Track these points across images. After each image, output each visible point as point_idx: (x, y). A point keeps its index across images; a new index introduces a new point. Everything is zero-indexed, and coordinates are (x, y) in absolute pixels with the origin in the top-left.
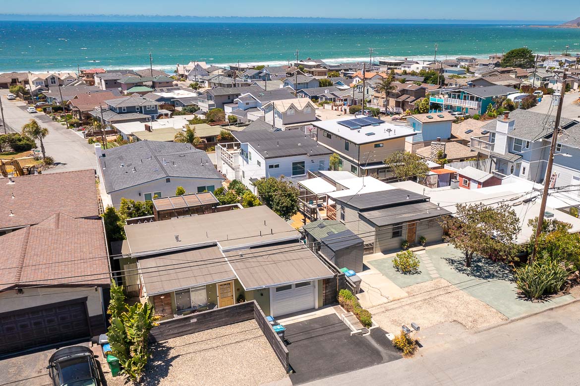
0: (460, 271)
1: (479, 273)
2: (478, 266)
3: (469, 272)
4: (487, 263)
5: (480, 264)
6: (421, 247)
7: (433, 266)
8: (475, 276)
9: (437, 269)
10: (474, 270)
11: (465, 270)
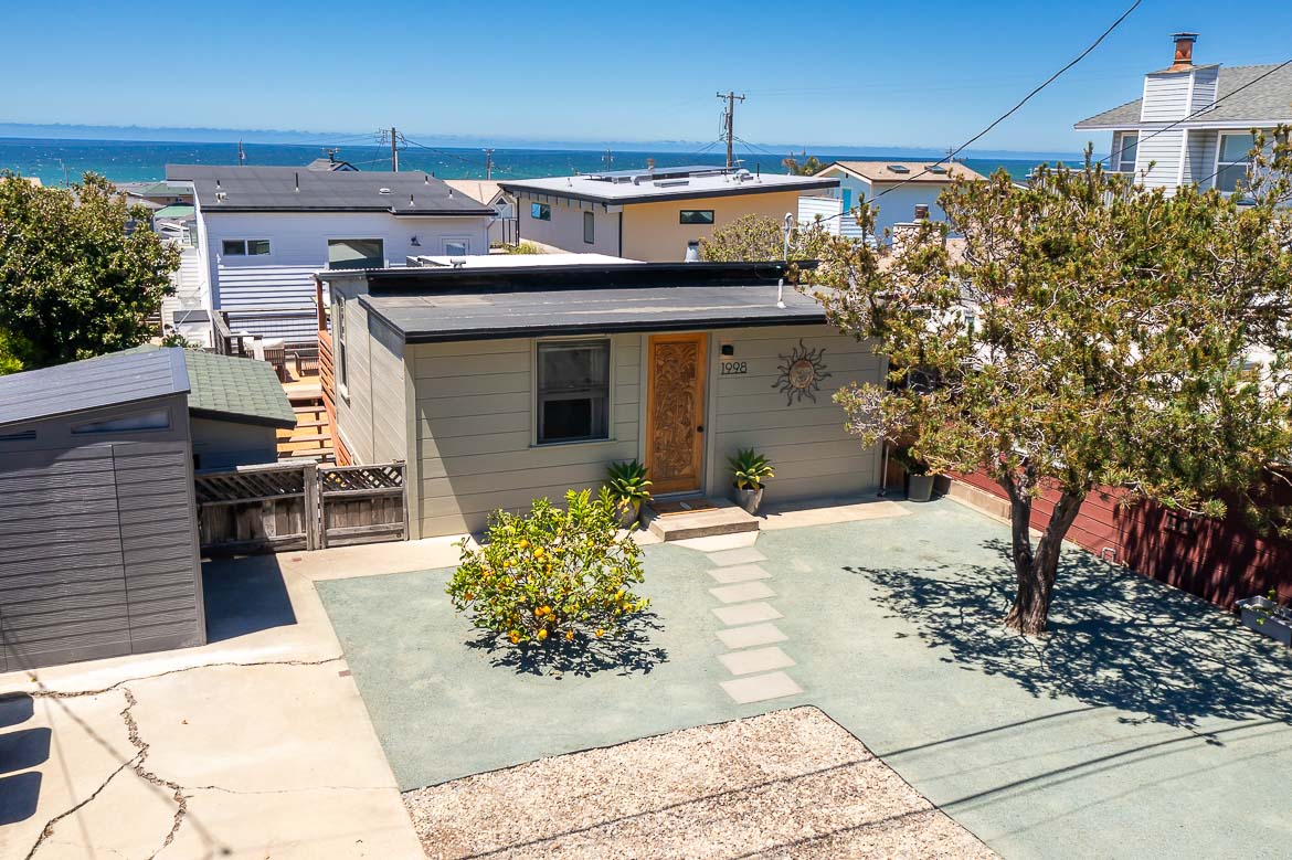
0: (963, 650)
1: (1114, 674)
2: (1097, 625)
3: (1031, 663)
4: (1160, 606)
5: (1113, 611)
6: (735, 514)
7: (775, 622)
8: (1081, 691)
9: (797, 643)
10: (1073, 652)
11: (1003, 645)
